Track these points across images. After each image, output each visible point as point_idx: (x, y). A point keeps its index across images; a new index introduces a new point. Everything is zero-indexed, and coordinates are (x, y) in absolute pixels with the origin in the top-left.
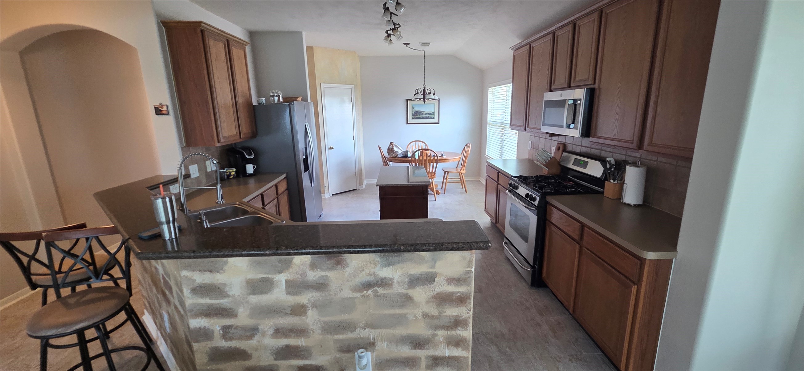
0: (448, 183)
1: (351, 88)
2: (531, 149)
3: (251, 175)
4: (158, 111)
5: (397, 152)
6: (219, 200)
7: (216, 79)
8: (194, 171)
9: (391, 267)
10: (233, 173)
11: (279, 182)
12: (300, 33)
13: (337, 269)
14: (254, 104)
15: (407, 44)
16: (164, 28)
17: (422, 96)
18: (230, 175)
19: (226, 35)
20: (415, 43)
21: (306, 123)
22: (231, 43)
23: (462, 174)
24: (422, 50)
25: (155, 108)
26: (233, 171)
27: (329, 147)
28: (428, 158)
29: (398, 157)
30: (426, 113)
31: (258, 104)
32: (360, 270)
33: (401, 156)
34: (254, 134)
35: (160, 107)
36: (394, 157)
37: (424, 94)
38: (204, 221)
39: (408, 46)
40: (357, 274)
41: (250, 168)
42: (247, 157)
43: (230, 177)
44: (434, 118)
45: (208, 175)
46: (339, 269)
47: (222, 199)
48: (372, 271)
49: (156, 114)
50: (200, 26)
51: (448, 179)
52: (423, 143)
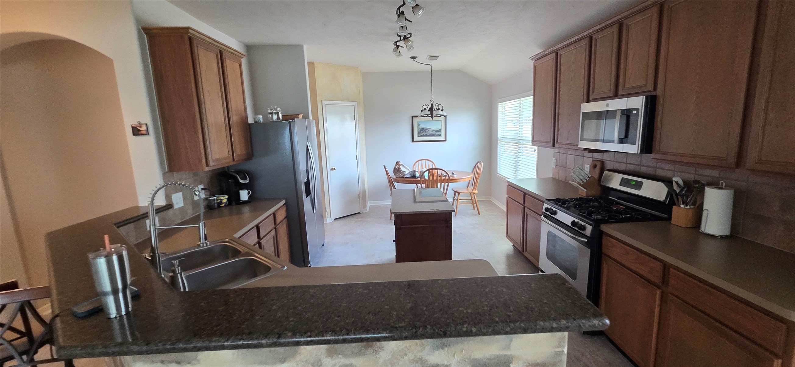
0: (459, 204)
1: (354, 105)
2: (556, 167)
3: (245, 202)
4: (136, 131)
5: (404, 171)
6: (202, 242)
7: (206, 94)
8: (178, 200)
9: (446, 349)
10: (224, 201)
11: (277, 210)
12: (302, 46)
13: (367, 354)
14: (249, 122)
15: (414, 58)
16: (145, 36)
17: (429, 113)
18: (221, 203)
19: (217, 44)
20: (423, 57)
21: (308, 143)
22: (225, 55)
23: (474, 194)
24: (429, 64)
25: (133, 128)
26: (224, 198)
27: (331, 168)
28: (439, 178)
29: (405, 177)
30: (432, 130)
31: (255, 122)
32: (400, 355)
33: (409, 176)
34: (250, 156)
35: (138, 126)
36: (401, 178)
37: (432, 109)
38: (179, 275)
39: (415, 60)
40: (395, 361)
41: (244, 195)
42: (241, 181)
43: (221, 206)
44: (440, 135)
45: (195, 204)
46: (369, 354)
47: (206, 239)
48: (419, 355)
49: (134, 135)
50: (188, 32)
51: (460, 200)
52: (430, 162)
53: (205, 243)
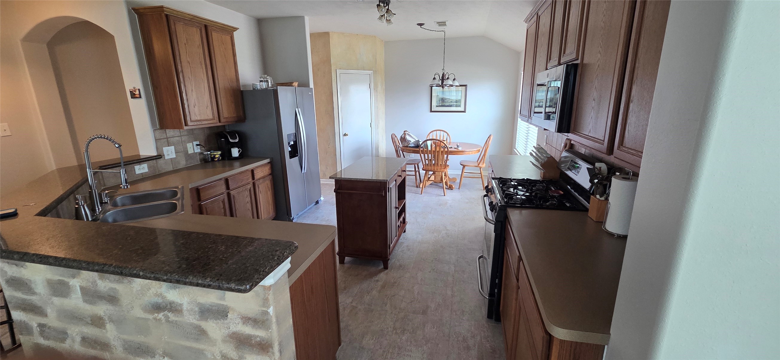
0: (463, 177)
1: (370, 74)
2: (546, 144)
3: (236, 159)
4: (133, 96)
5: (410, 141)
6: (123, 185)
8: (169, 152)
9: (177, 290)
10: (217, 156)
11: (257, 167)
12: (302, 18)
13: (123, 283)
14: (241, 90)
15: (421, 25)
16: (136, 15)
17: (440, 83)
18: (214, 157)
19: (203, 20)
20: (430, 24)
21: (297, 109)
22: (209, 29)
23: (480, 168)
24: (443, 31)
25: (131, 92)
26: (218, 154)
27: (344, 134)
29: (409, 147)
30: (452, 100)
32: (146, 288)
33: (413, 145)
34: (242, 118)
35: (134, 91)
36: (406, 147)
37: (443, 80)
39: (422, 27)
40: (144, 292)
41: (235, 152)
42: (231, 141)
43: (215, 160)
44: (460, 106)
45: (188, 156)
48: (159, 291)
49: (132, 98)
50: (163, 11)
51: (465, 173)
52: (445, 133)
53: (126, 185)
